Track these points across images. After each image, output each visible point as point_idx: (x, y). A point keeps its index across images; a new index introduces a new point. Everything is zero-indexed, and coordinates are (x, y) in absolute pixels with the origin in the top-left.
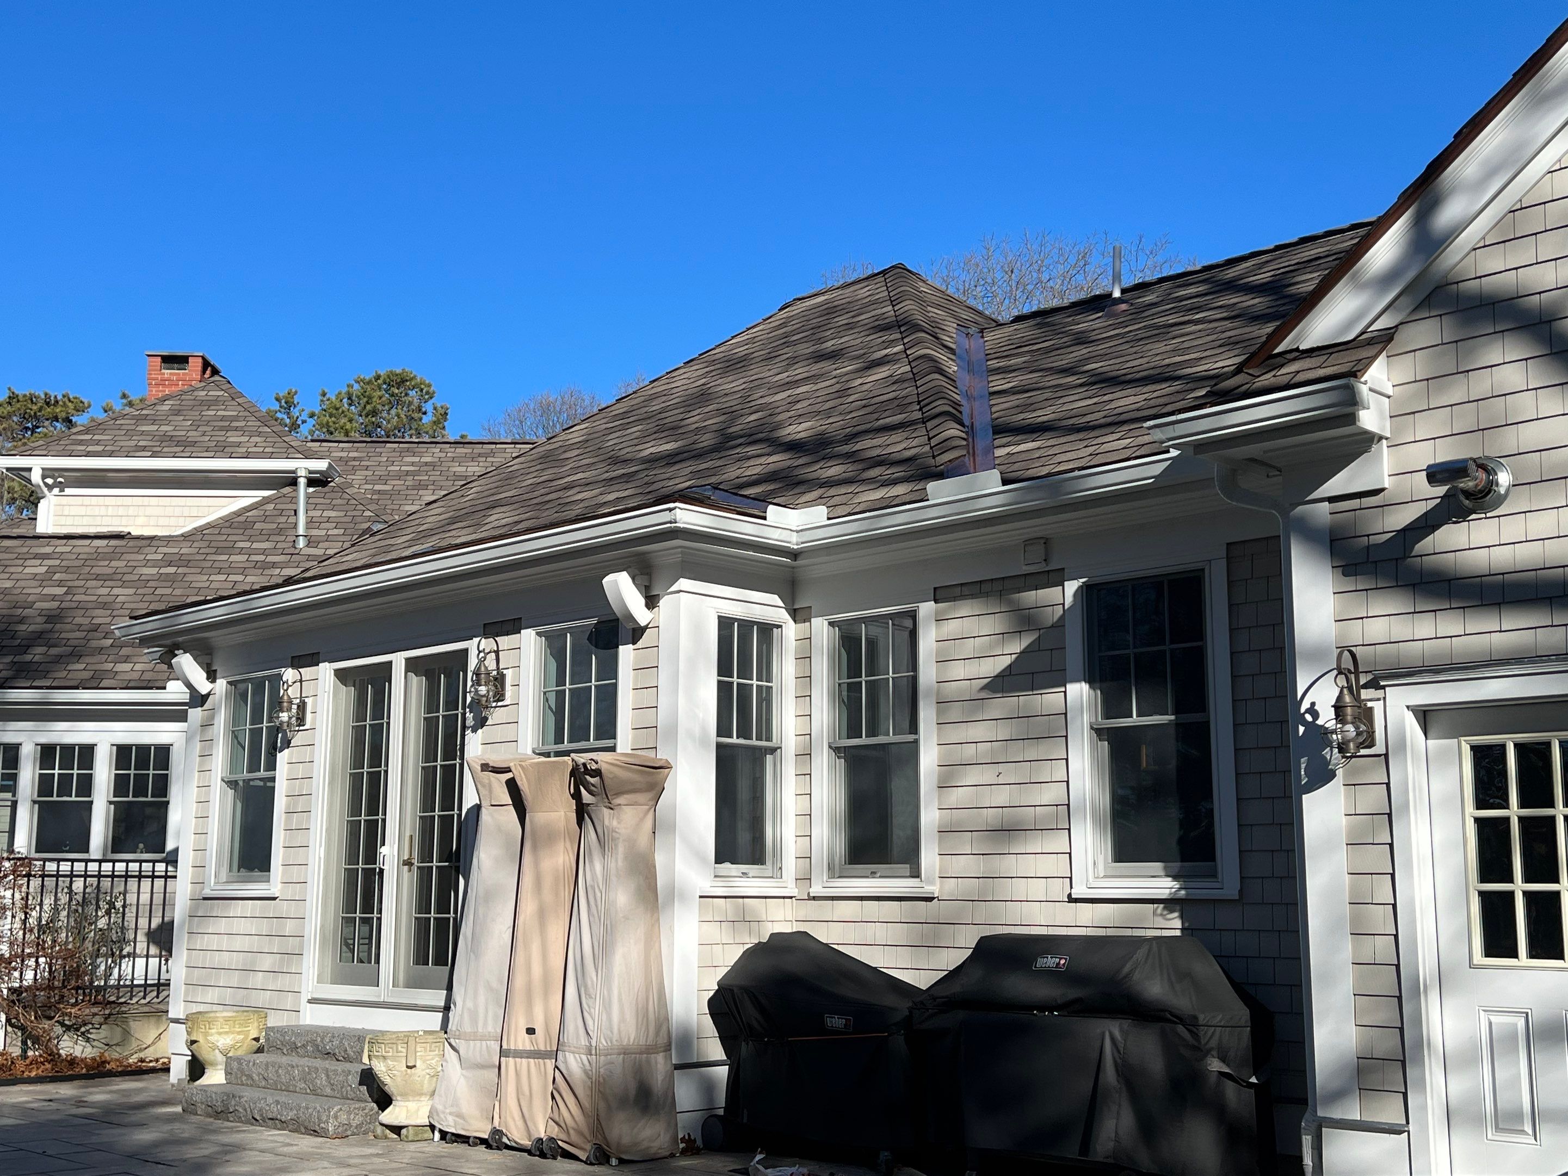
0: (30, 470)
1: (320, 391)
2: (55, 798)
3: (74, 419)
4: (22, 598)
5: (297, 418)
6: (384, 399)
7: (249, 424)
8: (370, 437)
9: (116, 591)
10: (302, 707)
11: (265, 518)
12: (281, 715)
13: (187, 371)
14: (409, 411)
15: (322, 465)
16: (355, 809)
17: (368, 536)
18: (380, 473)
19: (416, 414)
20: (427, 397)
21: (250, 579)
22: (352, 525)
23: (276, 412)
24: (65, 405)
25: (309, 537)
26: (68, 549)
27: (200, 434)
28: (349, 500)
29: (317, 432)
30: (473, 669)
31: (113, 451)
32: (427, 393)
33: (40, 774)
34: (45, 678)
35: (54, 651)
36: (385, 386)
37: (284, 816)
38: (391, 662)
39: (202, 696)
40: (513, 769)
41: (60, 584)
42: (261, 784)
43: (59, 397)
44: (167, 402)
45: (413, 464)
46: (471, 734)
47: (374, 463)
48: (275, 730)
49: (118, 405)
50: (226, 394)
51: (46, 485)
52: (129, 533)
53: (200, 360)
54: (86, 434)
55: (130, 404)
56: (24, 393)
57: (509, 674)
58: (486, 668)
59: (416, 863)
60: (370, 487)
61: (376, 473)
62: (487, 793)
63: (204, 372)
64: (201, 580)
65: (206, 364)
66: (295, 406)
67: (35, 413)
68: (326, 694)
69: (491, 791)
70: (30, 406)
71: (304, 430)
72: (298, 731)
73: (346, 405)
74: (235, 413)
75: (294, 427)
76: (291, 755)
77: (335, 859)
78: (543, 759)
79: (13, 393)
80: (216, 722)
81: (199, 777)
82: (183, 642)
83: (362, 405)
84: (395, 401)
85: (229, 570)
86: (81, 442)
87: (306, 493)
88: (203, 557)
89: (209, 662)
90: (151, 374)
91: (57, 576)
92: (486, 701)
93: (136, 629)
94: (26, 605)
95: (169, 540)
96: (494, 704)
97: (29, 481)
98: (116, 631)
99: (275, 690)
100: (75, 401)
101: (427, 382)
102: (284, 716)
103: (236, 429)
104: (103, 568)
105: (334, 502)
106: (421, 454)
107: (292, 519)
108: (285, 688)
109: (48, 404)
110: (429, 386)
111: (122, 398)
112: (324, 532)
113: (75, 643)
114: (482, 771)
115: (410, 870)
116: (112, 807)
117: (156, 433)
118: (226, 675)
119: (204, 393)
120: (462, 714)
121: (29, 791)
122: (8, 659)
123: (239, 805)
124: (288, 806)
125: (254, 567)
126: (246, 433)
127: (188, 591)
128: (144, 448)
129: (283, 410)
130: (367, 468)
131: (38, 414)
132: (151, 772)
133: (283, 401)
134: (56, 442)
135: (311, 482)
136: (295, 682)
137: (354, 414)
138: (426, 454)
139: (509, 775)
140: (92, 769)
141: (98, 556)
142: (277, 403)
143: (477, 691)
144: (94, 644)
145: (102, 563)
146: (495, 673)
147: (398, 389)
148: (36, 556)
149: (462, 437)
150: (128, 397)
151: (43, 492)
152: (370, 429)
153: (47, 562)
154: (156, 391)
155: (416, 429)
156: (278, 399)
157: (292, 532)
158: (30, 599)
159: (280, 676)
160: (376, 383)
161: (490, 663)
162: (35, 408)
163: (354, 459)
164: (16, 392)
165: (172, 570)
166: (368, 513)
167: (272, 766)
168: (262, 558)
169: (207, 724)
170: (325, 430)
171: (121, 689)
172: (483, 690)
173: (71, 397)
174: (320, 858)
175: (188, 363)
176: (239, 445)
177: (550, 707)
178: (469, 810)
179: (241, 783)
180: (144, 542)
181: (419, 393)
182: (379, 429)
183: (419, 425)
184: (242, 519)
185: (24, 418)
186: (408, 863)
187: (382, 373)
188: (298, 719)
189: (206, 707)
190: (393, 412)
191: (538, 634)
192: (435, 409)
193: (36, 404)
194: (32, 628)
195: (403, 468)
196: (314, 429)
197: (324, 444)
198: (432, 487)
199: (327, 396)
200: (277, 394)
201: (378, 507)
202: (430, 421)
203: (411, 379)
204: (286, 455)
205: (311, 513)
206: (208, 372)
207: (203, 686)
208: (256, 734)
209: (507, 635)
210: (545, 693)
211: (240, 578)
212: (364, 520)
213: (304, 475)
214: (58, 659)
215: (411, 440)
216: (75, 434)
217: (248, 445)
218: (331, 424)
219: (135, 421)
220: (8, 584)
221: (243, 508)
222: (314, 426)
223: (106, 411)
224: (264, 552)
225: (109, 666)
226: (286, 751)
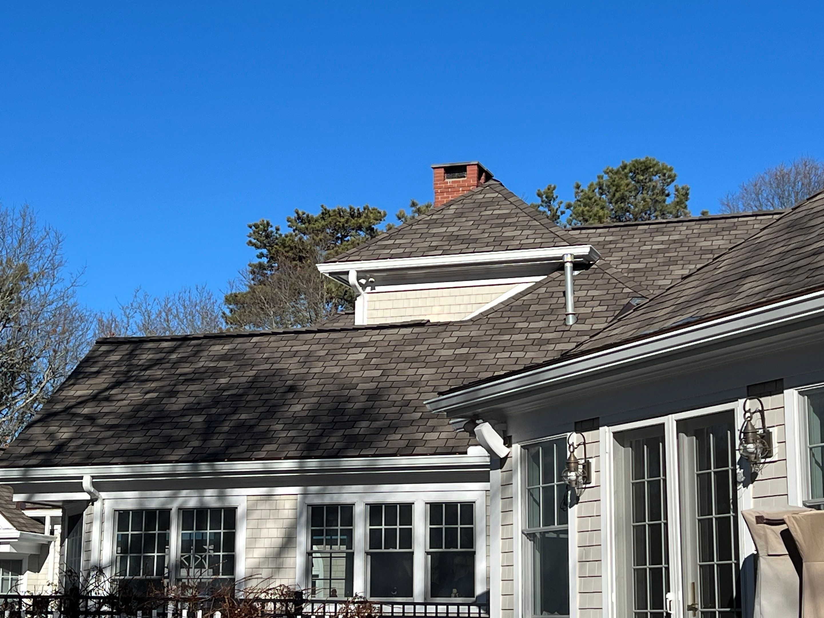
0: (347, 273)
1: (575, 185)
2: (383, 550)
3: (375, 227)
4: (347, 381)
5: (557, 210)
6: (630, 186)
7: (520, 219)
8: (620, 221)
9: (421, 371)
10: (587, 466)
11: (539, 301)
12: (569, 474)
13: (465, 179)
14: (653, 195)
15: (584, 250)
16: (640, 559)
17: (632, 311)
18: (634, 253)
19: (660, 197)
20: (669, 180)
21: (529, 355)
22: (614, 302)
23: (539, 207)
24: (367, 217)
25: (577, 315)
26: (381, 337)
27: (480, 231)
28: (609, 279)
29: (574, 221)
30: (740, 428)
31: (411, 252)
32: (669, 177)
33: (370, 529)
34: (369, 447)
35: (377, 424)
36: (631, 174)
37: (578, 564)
38: (663, 424)
39: (501, 459)
40: (787, 521)
41: (377, 367)
42: (555, 536)
43: (361, 210)
44: (452, 207)
45: (662, 242)
46: (743, 489)
47: (628, 245)
48: (565, 488)
49: (409, 212)
50: (500, 195)
51: (361, 284)
52: (429, 321)
53: (476, 167)
54: (389, 239)
55: (419, 211)
56: (333, 209)
57: (775, 431)
58: (753, 427)
59: (700, 609)
60: (626, 266)
61: (630, 253)
62: (763, 543)
63: (479, 178)
64: (489, 358)
65: (481, 170)
66: (554, 200)
67: (343, 225)
68: (607, 455)
69: (767, 542)
70: (338, 219)
71: (563, 220)
72: (585, 488)
73: (598, 195)
74: (507, 211)
75: (555, 218)
76: (579, 511)
77: (626, 604)
78: (814, 511)
79: (325, 209)
80: (514, 482)
81: (503, 530)
82: (481, 413)
83: (612, 193)
84: (641, 187)
85: (512, 347)
86: (385, 247)
87: (573, 276)
88: (489, 338)
89: (505, 429)
90: (437, 184)
91: (374, 361)
92: (755, 458)
93: (444, 403)
94: (350, 386)
95: (461, 324)
96: (763, 461)
97: (347, 282)
98: (427, 406)
99: (562, 452)
100: (374, 211)
101: (669, 167)
102: (572, 475)
103: (510, 225)
104: (409, 352)
105: (597, 282)
106: (669, 233)
107: (562, 300)
108: (572, 450)
109: (352, 216)
110: (671, 170)
111: (412, 206)
112: (589, 310)
113: (392, 417)
114: (757, 523)
115: (694, 615)
116: (429, 556)
117: (445, 234)
118: (519, 441)
119: (481, 196)
120: (732, 470)
121: (363, 545)
122: (341, 432)
123: (538, 554)
124: (581, 555)
125: (532, 345)
126: (519, 228)
127: (479, 368)
128: (436, 248)
129: (544, 204)
130: (622, 249)
131: (346, 225)
132: (459, 526)
133: (544, 196)
134: (367, 248)
135: (576, 266)
136: (578, 445)
137: (605, 202)
138: (673, 233)
139: (784, 527)
140: (411, 525)
141: (405, 342)
142: (539, 199)
143: (745, 449)
144: (406, 417)
145: (408, 348)
146: (761, 431)
147: (643, 175)
148: (357, 345)
149: (703, 213)
150: (417, 205)
151: (358, 291)
152: (620, 214)
153: (365, 350)
154: (441, 198)
155: (661, 211)
156: (539, 195)
157: (563, 311)
158: (354, 381)
159: (565, 440)
160: (623, 173)
161: (757, 423)
162: (342, 220)
163: (610, 242)
164: (328, 209)
165: (464, 350)
166: (626, 290)
167: (564, 519)
168: (539, 335)
169: (506, 484)
170: (581, 218)
171: (431, 455)
172: (751, 447)
173: (370, 209)
174: (612, 603)
175: (466, 171)
176: (513, 238)
177: (817, 462)
178: (746, 559)
179: (538, 535)
180: (440, 327)
181: (662, 177)
182: (628, 214)
183: (663, 207)
184: (519, 302)
185: (335, 229)
186: (692, 608)
187: (628, 162)
188: (584, 477)
189: (504, 469)
190: (639, 196)
191: (800, 393)
192: (677, 190)
193: (343, 217)
194: (358, 406)
195: (655, 247)
196: (571, 218)
197: (584, 231)
198: (682, 262)
199: (581, 188)
200: (539, 190)
201: (636, 284)
202: (672, 202)
203: (654, 165)
204: (553, 244)
205: (577, 294)
206: (483, 177)
207: (502, 451)
208: (548, 492)
209: (771, 395)
210: (811, 449)
211: (521, 354)
212: (624, 297)
213: (570, 260)
214: (379, 431)
215: (657, 221)
216: (380, 240)
217: (521, 237)
218: (586, 213)
219: (427, 225)
220: (336, 370)
221: (520, 293)
222: (571, 216)
223: (399, 219)
224: (539, 330)
225: (420, 435)
226: (576, 506)
